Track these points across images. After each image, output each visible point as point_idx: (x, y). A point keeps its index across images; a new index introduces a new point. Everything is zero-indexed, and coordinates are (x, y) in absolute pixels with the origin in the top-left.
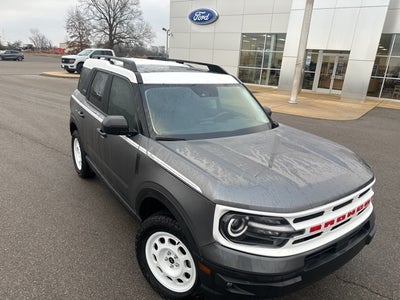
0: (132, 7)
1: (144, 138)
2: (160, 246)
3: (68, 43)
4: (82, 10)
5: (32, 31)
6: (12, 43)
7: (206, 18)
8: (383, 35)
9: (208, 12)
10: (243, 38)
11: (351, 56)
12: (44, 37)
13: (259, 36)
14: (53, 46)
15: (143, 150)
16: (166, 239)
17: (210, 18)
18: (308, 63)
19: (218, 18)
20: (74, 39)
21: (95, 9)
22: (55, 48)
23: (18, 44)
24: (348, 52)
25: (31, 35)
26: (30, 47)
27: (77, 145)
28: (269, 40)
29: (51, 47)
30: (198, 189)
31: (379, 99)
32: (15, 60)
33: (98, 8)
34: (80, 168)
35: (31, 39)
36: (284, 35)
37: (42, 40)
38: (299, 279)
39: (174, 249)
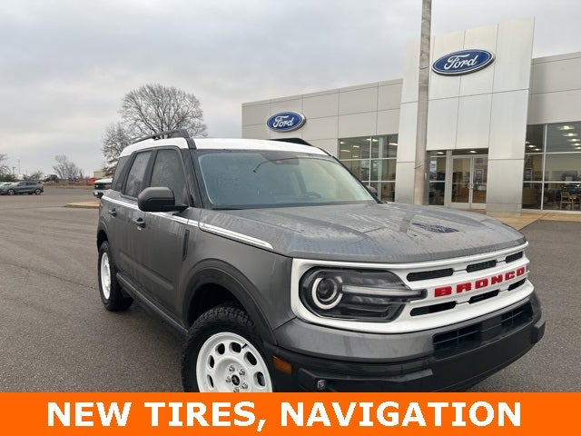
0: (193, 120)
1: (196, 211)
2: (218, 359)
3: (105, 170)
4: (126, 128)
5: (58, 159)
6: (29, 175)
7: (290, 123)
8: (528, 126)
9: (291, 116)
10: (341, 147)
11: (490, 156)
12: (73, 165)
13: (361, 141)
14: (84, 176)
15: (193, 223)
16: (227, 344)
17: (295, 123)
18: (433, 170)
19: (305, 121)
20: (114, 164)
21: (143, 125)
22: (87, 179)
23: (37, 176)
24: (485, 151)
25: (56, 164)
26: (54, 178)
27: (106, 263)
28: (376, 145)
29: (81, 178)
30: (268, 245)
31: (542, 211)
32: (30, 193)
33: (147, 124)
34: (107, 295)
35: (55, 168)
36: (394, 138)
37: (71, 169)
38: (429, 373)
39: (239, 357)
